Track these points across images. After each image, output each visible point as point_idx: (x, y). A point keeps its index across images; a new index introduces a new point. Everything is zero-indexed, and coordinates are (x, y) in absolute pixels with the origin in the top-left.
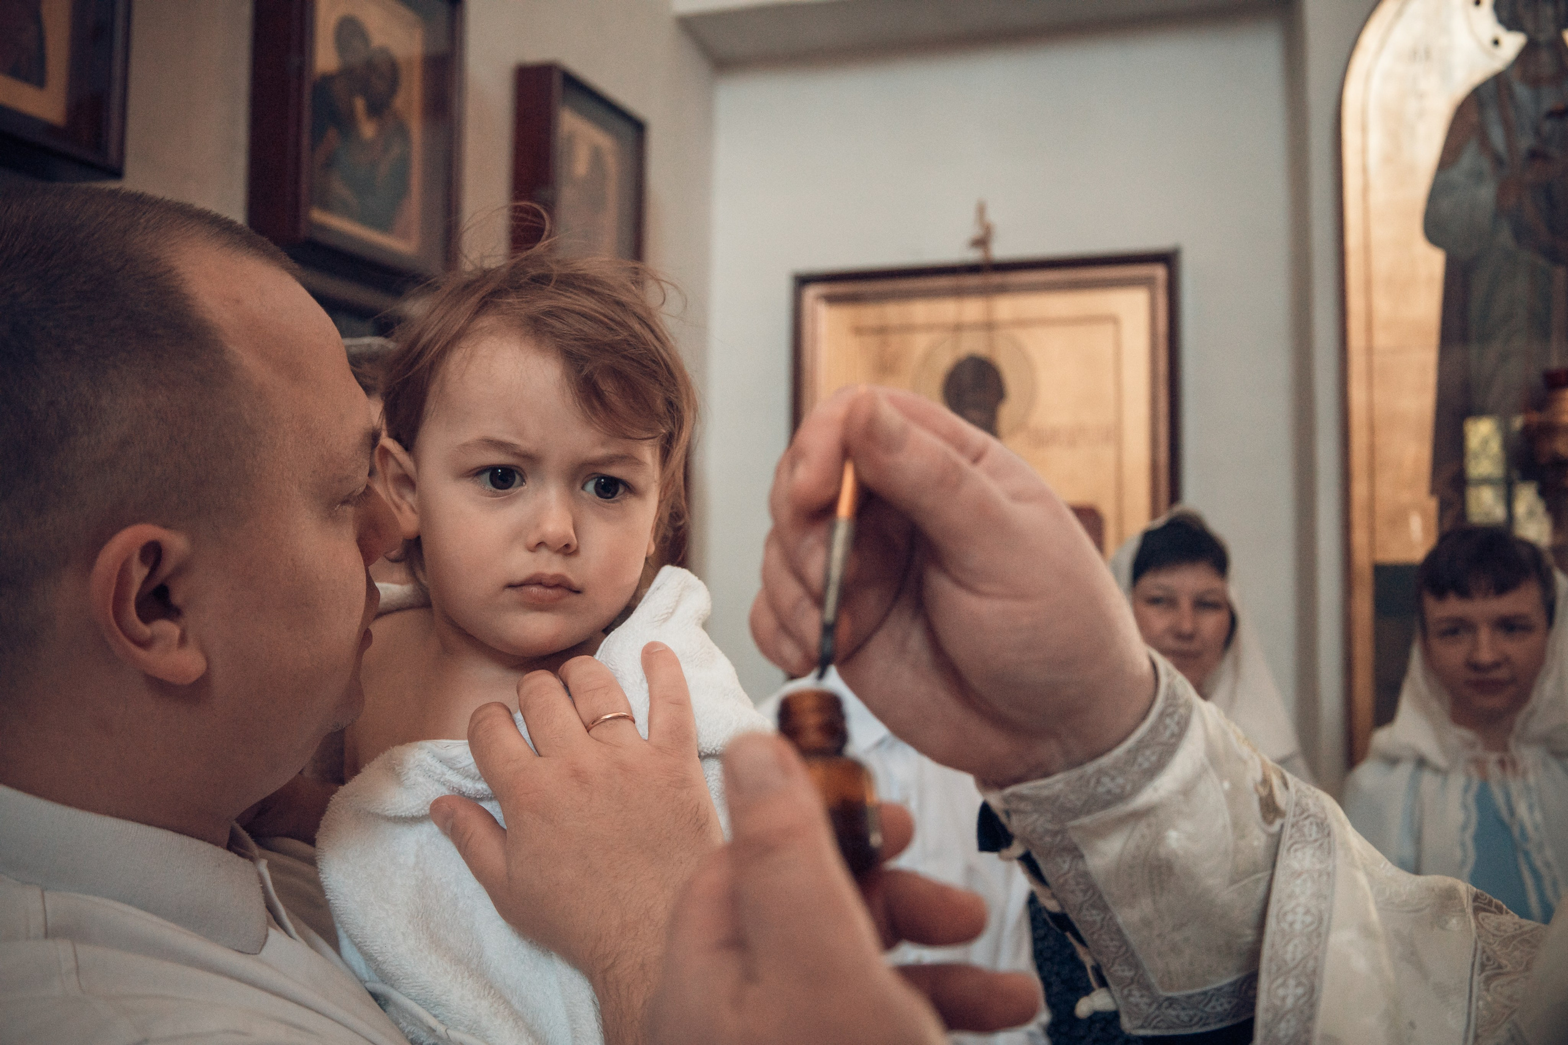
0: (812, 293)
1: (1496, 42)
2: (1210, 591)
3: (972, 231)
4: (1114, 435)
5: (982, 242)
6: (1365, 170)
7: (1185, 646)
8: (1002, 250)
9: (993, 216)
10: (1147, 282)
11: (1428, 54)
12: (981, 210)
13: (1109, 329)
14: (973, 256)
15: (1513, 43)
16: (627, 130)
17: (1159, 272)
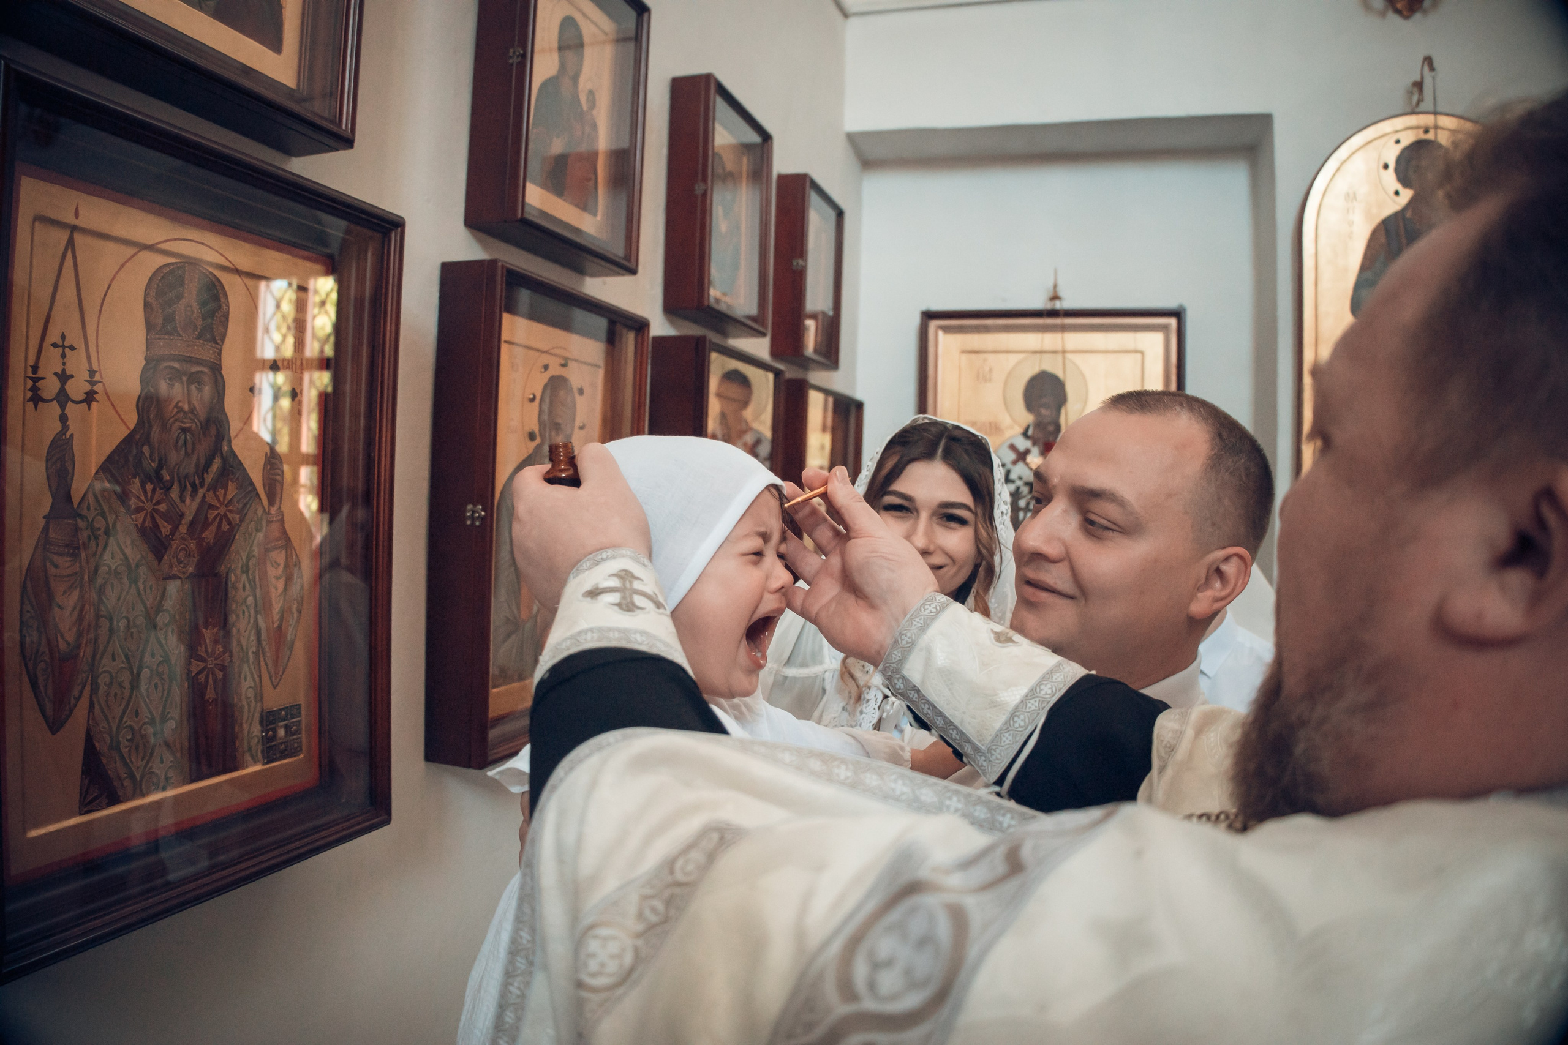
0: (933, 324)
1: (1397, 193)
3: (1048, 291)
5: (1055, 297)
6: (1316, 268)
8: (1066, 304)
10: (1165, 328)
11: (1355, 197)
13: (1139, 356)
14: (1049, 305)
15: (1407, 195)
17: (1173, 322)
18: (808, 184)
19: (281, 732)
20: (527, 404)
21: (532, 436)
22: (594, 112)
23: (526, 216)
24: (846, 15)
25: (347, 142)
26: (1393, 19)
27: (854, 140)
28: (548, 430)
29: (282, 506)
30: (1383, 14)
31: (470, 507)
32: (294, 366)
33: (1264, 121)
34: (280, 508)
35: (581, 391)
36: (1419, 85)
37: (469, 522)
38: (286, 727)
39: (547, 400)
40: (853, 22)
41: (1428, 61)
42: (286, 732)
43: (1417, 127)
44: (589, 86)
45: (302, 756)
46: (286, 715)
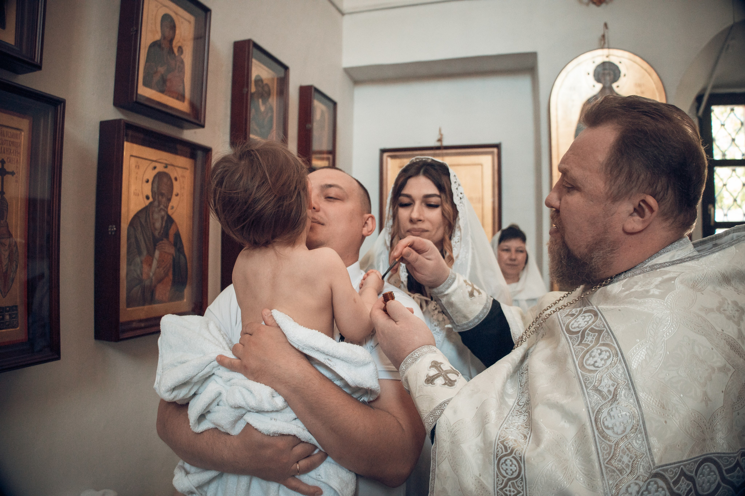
0: (385, 155)
1: (594, 86)
2: (520, 247)
3: (437, 137)
4: (481, 200)
5: (440, 140)
6: (557, 122)
7: (513, 263)
8: (445, 143)
9: (443, 132)
10: (492, 153)
11: (575, 89)
12: (440, 130)
13: (480, 167)
14: (438, 144)
16: (331, 105)
17: (495, 150)
18: (313, 90)
19: (7, 317)
20: (145, 184)
21: (148, 198)
22: (182, 56)
23: (138, 100)
24: (343, 14)
25: (38, 67)
26: (593, 7)
27: (348, 71)
28: (157, 196)
29: (7, 220)
30: (587, 4)
31: (110, 226)
32: (13, 161)
33: (534, 55)
34: (6, 221)
35: (176, 179)
36: (603, 36)
37: (110, 233)
38: (10, 315)
39: (156, 183)
40: (346, 17)
41: (606, 25)
42: (10, 317)
43: (603, 55)
44: (179, 44)
45: (18, 328)
46: (10, 310)
